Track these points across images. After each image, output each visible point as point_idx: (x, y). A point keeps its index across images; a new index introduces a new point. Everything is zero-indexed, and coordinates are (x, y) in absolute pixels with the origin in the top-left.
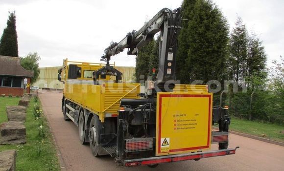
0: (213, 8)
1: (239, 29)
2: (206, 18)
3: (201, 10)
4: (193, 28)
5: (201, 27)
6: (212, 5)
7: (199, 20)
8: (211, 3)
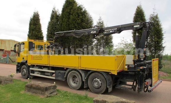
0: (84, 10)
1: (100, 23)
2: (81, 15)
3: (78, 10)
4: (74, 20)
5: (78, 20)
6: (83, 8)
7: (77, 15)
8: (82, 7)
